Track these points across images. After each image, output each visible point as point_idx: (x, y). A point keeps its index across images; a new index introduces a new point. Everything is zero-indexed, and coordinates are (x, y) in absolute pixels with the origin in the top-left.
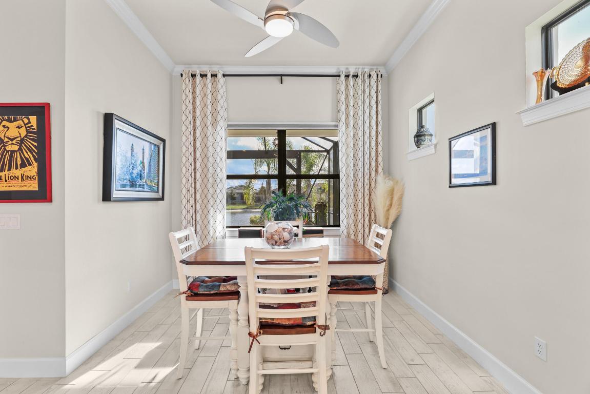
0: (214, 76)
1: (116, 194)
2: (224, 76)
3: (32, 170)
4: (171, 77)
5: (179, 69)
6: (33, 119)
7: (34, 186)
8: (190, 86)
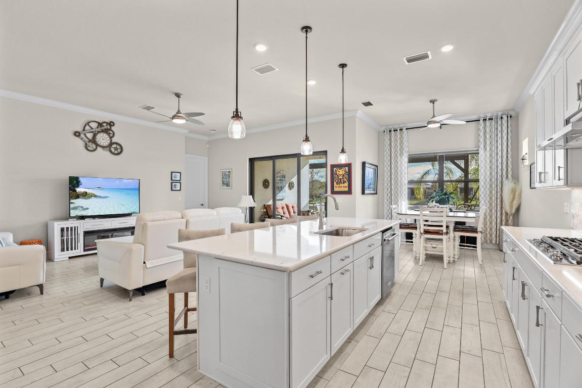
0: (401, 130)
1: (366, 192)
2: (407, 129)
3: (346, 184)
4: (379, 132)
5: (383, 129)
6: (347, 168)
7: (347, 189)
8: (389, 137)
